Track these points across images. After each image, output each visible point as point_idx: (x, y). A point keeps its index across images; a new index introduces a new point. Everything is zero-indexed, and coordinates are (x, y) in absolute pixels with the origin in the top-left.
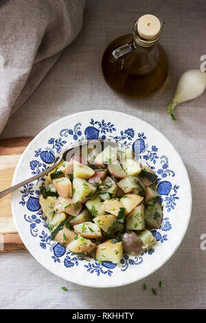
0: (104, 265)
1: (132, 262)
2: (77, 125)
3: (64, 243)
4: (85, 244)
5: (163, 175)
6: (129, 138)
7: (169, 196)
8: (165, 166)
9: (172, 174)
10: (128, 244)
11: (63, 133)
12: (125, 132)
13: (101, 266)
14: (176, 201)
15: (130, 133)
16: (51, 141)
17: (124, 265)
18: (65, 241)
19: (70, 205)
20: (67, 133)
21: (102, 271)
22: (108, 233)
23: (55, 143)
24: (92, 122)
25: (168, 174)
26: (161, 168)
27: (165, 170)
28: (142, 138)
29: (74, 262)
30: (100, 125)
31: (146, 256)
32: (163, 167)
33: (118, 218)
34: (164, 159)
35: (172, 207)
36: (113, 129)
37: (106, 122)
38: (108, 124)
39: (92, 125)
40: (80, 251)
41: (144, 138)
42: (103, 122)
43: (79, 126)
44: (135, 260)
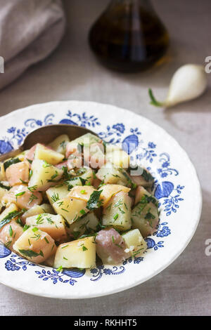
0: (65, 274)
1: (108, 272)
2: (48, 116)
3: (10, 242)
4: (39, 236)
5: (163, 174)
6: (118, 134)
7: (169, 198)
8: (166, 165)
9: (174, 173)
10: (103, 243)
11: (29, 123)
12: (114, 127)
13: (60, 274)
14: (179, 203)
15: (120, 128)
16: (12, 130)
17: (95, 274)
18: (11, 239)
19: (24, 193)
20: (35, 124)
21: (61, 280)
22: (75, 230)
23: (16, 133)
24: (69, 114)
25: (169, 173)
26: (160, 167)
27: (165, 169)
28: (135, 133)
29: (21, 267)
30: (79, 117)
31: (130, 266)
32: (163, 166)
33: (89, 202)
34: (164, 157)
35: (173, 209)
36: (97, 123)
37: (88, 115)
38: (91, 117)
39: (68, 118)
40: (31, 247)
41: (138, 133)
42: (84, 114)
43: (51, 117)
44: (113, 270)
